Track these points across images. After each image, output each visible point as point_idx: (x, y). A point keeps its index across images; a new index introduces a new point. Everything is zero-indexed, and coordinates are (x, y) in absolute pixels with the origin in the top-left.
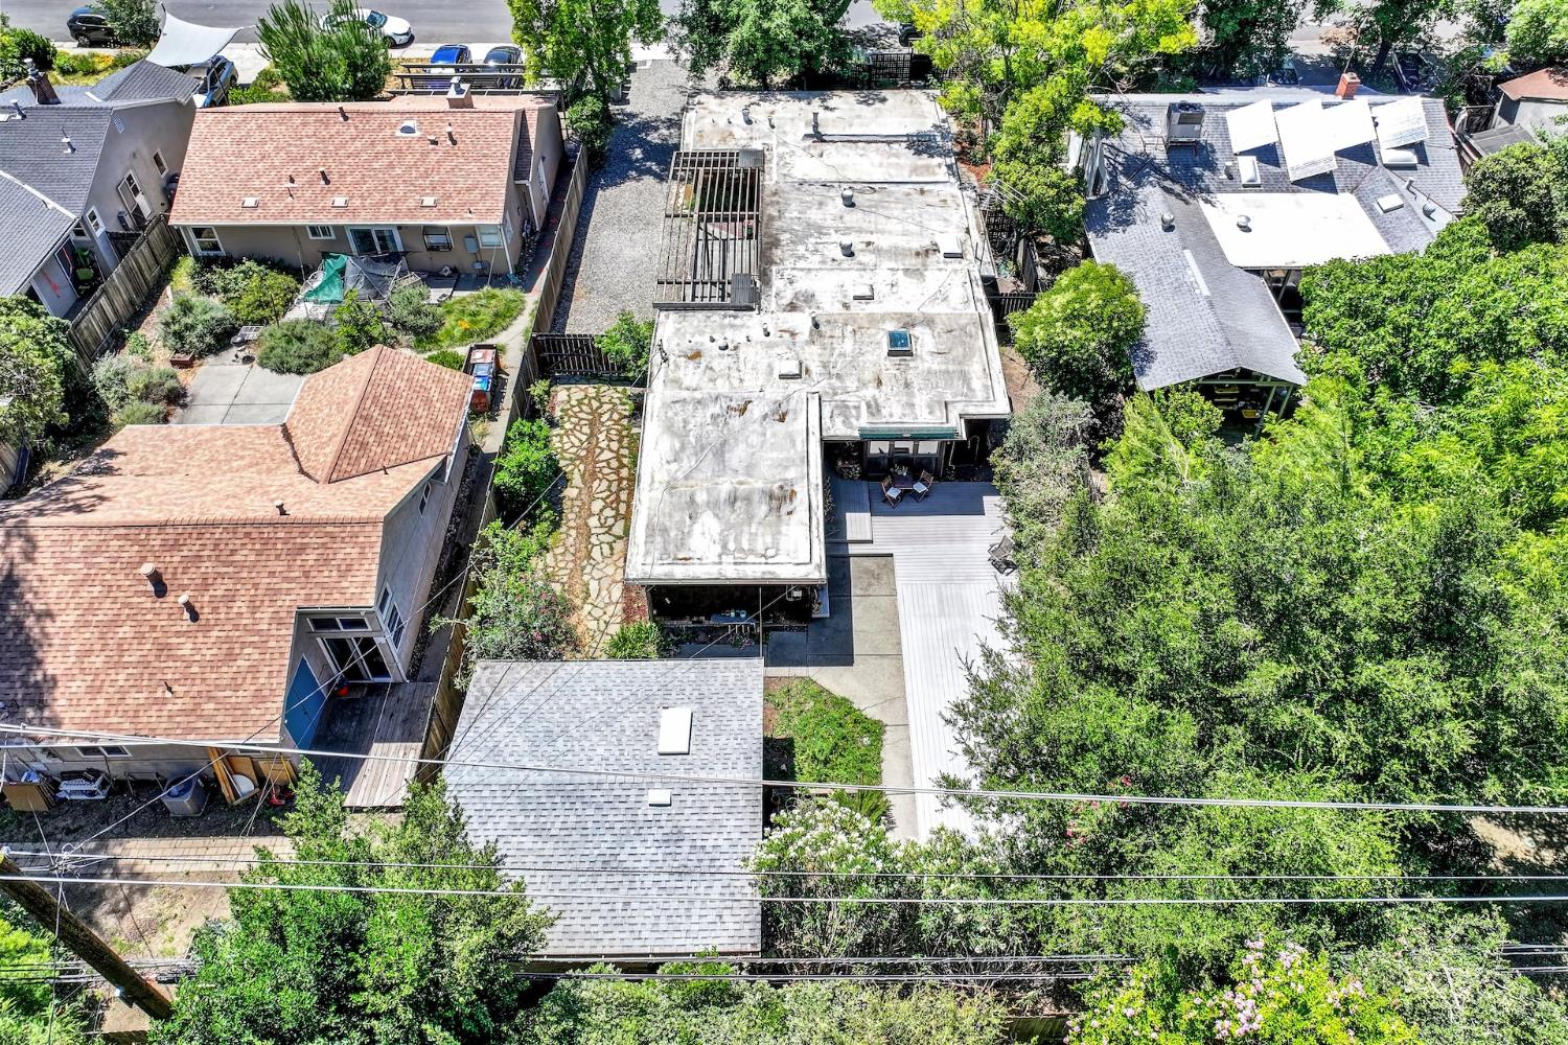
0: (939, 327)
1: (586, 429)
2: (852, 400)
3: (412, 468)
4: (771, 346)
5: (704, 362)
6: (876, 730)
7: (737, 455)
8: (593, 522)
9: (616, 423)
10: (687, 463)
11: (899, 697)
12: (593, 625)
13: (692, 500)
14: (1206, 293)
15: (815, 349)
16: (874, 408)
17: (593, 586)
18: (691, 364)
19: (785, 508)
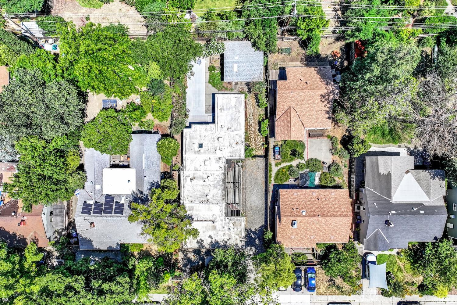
0: (193, 151)
1: (257, 143)
2: (210, 132)
3: (281, 114)
4: (224, 146)
5: (236, 142)
6: (209, 82)
7: (229, 118)
8: (253, 121)
9: (252, 145)
10: (237, 116)
11: (206, 87)
12: (251, 100)
13: (235, 108)
14: (144, 155)
15: (216, 145)
16: (206, 130)
17: (251, 108)
18: (237, 141)
19: (221, 107)
